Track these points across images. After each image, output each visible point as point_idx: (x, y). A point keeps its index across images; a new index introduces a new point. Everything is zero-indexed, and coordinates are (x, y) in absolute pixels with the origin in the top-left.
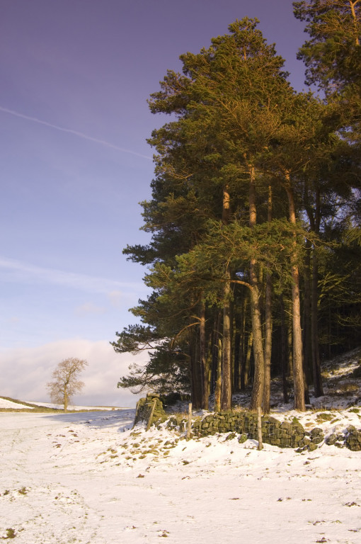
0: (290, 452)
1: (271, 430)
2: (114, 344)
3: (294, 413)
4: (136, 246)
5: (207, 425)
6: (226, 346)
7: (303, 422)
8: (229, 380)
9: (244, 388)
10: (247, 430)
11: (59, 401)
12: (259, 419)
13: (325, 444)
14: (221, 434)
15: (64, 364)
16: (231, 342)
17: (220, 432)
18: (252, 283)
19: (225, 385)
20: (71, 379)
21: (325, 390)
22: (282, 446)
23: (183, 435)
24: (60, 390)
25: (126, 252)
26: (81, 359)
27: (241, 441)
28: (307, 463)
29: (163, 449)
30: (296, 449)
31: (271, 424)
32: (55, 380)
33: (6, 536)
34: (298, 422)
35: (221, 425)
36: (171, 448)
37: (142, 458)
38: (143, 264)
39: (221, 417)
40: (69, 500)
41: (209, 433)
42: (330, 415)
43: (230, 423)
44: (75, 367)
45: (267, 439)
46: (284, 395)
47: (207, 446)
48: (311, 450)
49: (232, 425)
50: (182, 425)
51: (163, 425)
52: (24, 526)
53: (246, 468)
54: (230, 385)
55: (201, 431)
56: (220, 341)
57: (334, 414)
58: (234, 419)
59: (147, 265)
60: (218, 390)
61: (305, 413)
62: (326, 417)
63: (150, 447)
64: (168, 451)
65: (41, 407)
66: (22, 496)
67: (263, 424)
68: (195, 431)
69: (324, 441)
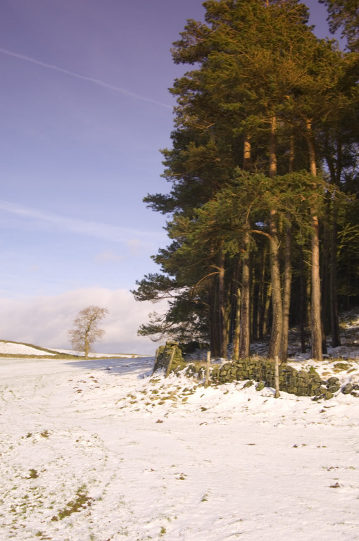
0: (306, 400)
1: (288, 378)
2: (134, 292)
3: (312, 362)
4: (157, 195)
5: (225, 373)
6: (245, 295)
7: (319, 371)
8: (247, 329)
9: (262, 337)
10: (265, 379)
11: (80, 348)
12: (277, 368)
13: (341, 394)
14: (239, 382)
15: (86, 312)
16: (250, 292)
17: (238, 380)
18: (272, 234)
19: (243, 334)
20: (92, 326)
21: (343, 341)
22: (298, 394)
23: (201, 382)
24: (81, 338)
25: (146, 200)
26: (101, 308)
27: (258, 388)
28: (323, 411)
29: (181, 396)
30: (313, 397)
31: (288, 373)
32: (76, 328)
33: (29, 476)
34: (314, 371)
35: (239, 373)
36: (189, 394)
37: (161, 404)
38: (163, 213)
39: (239, 365)
40: (90, 444)
41: (227, 381)
42: (346, 365)
43: (248, 371)
44: (95, 315)
45: (284, 387)
46: (302, 344)
47: (225, 393)
48: (327, 399)
49: (250, 373)
50: (200, 373)
51: (182, 372)
52: (46, 467)
53: (262, 415)
54: (248, 334)
55: (220, 379)
56: (239, 290)
57: (351, 363)
58: (251, 367)
59: (167, 214)
60: (236, 338)
61: (322, 363)
62: (343, 367)
63: (169, 393)
64: (187, 398)
65: (62, 354)
66: (45, 438)
67: (280, 372)
68: (213, 379)
69: (340, 390)
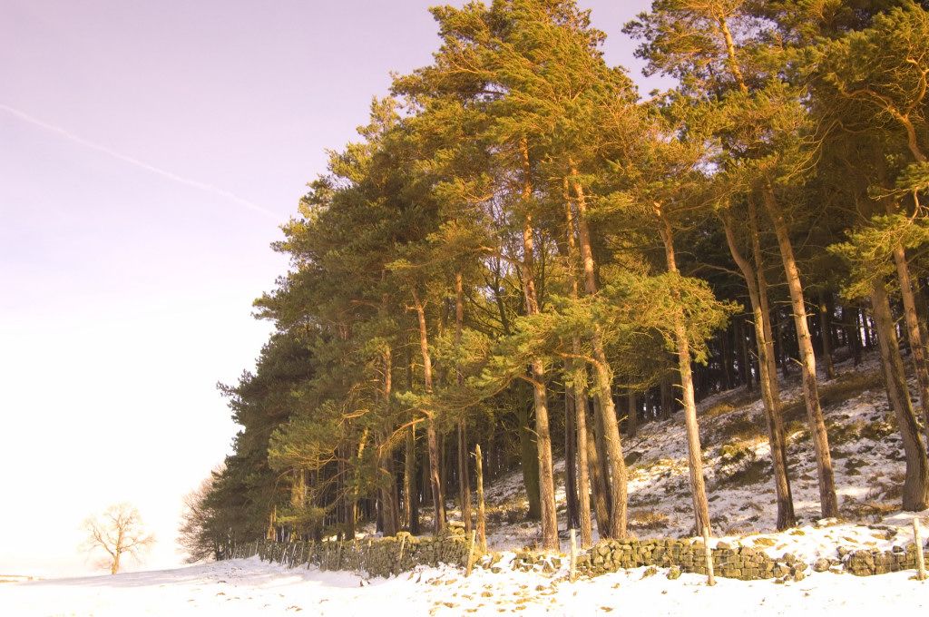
0: (765, 586)
1: (723, 557)
5: (601, 559)
14: (630, 570)
17: (626, 568)
22: (746, 578)
27: (672, 576)
29: (541, 596)
30: (775, 579)
35: (626, 558)
37: (522, 608)
41: (608, 570)
43: (643, 554)
48: (796, 580)
51: (502, 566)
55: (591, 567)
58: (649, 547)
63: (515, 594)
68: (580, 569)
69: (809, 567)
